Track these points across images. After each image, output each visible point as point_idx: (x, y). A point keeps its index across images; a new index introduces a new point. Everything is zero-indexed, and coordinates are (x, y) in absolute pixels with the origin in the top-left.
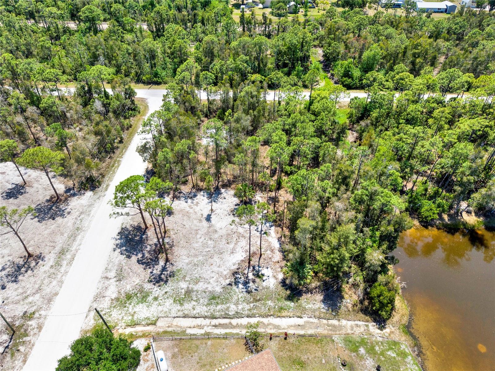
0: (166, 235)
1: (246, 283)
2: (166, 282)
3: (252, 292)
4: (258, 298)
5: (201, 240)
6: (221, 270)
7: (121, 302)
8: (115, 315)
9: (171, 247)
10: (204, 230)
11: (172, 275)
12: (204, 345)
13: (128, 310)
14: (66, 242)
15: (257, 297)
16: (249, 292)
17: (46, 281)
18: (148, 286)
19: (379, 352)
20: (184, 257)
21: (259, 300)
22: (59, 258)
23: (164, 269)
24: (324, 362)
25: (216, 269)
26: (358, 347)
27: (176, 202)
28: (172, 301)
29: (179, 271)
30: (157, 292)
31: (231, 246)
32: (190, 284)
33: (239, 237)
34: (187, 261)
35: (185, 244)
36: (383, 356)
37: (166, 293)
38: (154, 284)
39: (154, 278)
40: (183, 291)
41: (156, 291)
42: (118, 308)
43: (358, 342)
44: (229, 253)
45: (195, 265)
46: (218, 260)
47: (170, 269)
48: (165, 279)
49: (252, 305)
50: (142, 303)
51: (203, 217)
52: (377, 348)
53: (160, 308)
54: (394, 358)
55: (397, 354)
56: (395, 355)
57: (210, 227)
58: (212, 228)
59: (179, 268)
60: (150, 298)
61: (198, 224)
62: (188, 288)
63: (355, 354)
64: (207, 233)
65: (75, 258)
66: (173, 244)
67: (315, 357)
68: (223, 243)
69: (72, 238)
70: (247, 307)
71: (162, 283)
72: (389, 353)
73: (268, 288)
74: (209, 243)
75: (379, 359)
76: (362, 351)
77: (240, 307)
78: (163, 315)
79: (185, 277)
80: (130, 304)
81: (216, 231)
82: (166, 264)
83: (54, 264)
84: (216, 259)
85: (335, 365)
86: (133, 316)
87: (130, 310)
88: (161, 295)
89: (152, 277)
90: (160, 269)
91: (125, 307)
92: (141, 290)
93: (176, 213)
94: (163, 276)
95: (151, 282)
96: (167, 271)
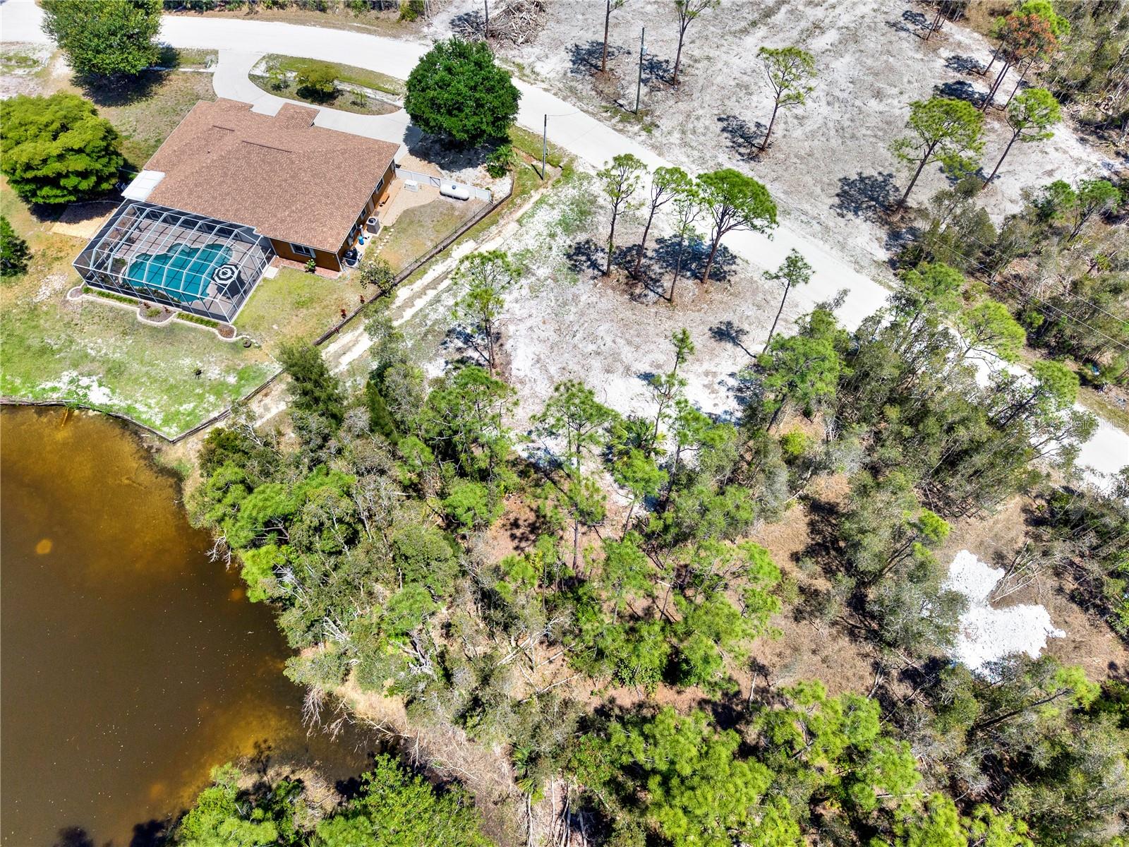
0: (662, 299)
1: (468, 339)
2: (569, 257)
3: (447, 336)
4: (430, 337)
5: (608, 340)
6: (523, 327)
7: (584, 204)
9: (632, 294)
10: (627, 354)
11: (575, 268)
12: (432, 237)
13: (564, 204)
15: (433, 336)
16: (450, 332)
17: (696, 153)
18: (581, 237)
19: (207, 395)
20: (594, 299)
21: (426, 335)
23: (594, 265)
24: (275, 327)
25: (529, 323)
26: (241, 379)
27: (744, 360)
28: (530, 248)
29: (575, 281)
30: (562, 242)
31: (553, 369)
32: (538, 280)
34: (583, 298)
35: (621, 316)
36: (198, 394)
37: (550, 248)
38: (578, 243)
39: (589, 248)
40: (534, 267)
41: (564, 241)
42: (577, 198)
43: (244, 386)
44: (542, 356)
45: (565, 304)
46: (543, 335)
47: (590, 272)
48: (575, 258)
49: (429, 323)
50: (560, 220)
52: (212, 398)
53: (533, 233)
54: (181, 404)
55: (178, 413)
56: (181, 409)
57: (628, 369)
58: (621, 369)
59: (579, 283)
60: (559, 230)
61: (650, 357)
62: (533, 275)
63: (240, 368)
64: (616, 356)
66: (635, 300)
67: (289, 323)
68: (570, 363)
70: (433, 316)
71: (572, 251)
72: (192, 405)
73: (430, 360)
74: (590, 345)
75: (202, 385)
76: (232, 380)
77: (441, 309)
79: (556, 280)
80: (572, 210)
81: (608, 371)
82: (600, 270)
84: (549, 332)
85: (258, 333)
86: (551, 205)
87: (562, 206)
88: (552, 242)
89: (593, 247)
90: (600, 261)
91: (572, 204)
92: (582, 229)
93: (713, 343)
94: (584, 258)
95: (587, 242)
96: (588, 267)
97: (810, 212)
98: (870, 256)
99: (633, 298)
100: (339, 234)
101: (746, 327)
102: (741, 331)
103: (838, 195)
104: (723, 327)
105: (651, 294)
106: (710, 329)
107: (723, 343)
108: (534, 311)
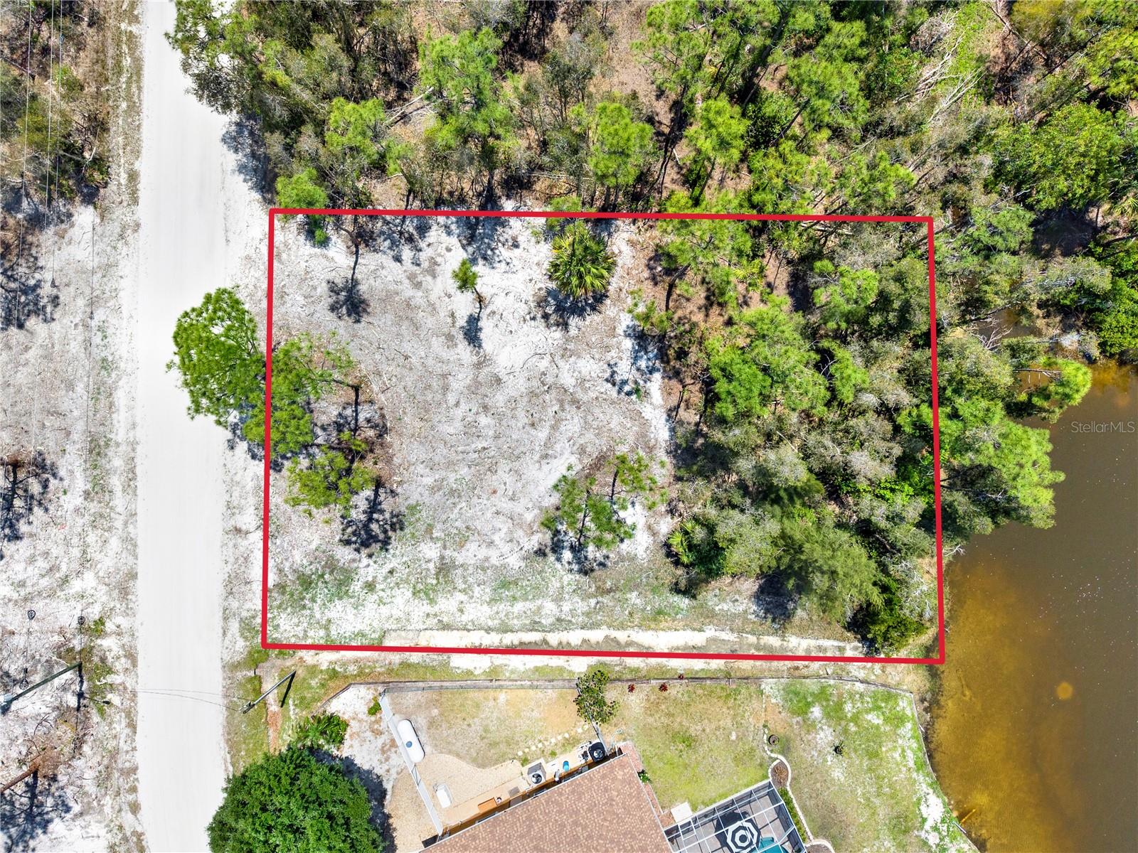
0: (362, 398)
1: (577, 549)
2: (385, 543)
3: (592, 570)
4: (609, 584)
5: (459, 413)
6: (518, 508)
7: (292, 595)
8: (288, 628)
9: (380, 436)
10: (460, 382)
11: (397, 523)
12: (491, 703)
13: (312, 616)
14: (91, 414)
15: (605, 583)
16: (585, 572)
17: (92, 538)
18: (345, 555)
19: (849, 715)
20: (420, 469)
21: (609, 591)
22: (95, 467)
23: (374, 506)
24: (733, 737)
25: (505, 505)
26: (809, 705)
27: (369, 260)
28: (409, 594)
29: (412, 508)
30: (370, 569)
31: (542, 434)
32: (445, 547)
33: (561, 402)
34: (428, 481)
35: (418, 424)
36: (856, 724)
37: (391, 572)
38: (357, 550)
39: (354, 533)
40: (431, 566)
41: (368, 567)
42: (289, 609)
43: (813, 694)
44: (536, 457)
45: (452, 492)
46: (509, 479)
47: (387, 504)
48: (381, 536)
49: (593, 602)
50: (340, 598)
51: (458, 325)
52: (848, 707)
53: (385, 610)
54: (878, 727)
55: (886, 720)
56: (881, 722)
57: (479, 365)
58: (486, 370)
59: (412, 502)
60: (356, 587)
61: (445, 354)
62: (442, 558)
63: (800, 719)
64: (475, 388)
65: (138, 470)
66: (384, 426)
67: (718, 728)
68: (520, 425)
69: (103, 402)
70: (582, 606)
71: (376, 547)
72: (869, 717)
73: (633, 559)
74: (482, 424)
75: (846, 731)
76: (816, 712)
77: (566, 607)
78: (394, 627)
79: (430, 529)
80: (313, 600)
81: (499, 381)
82: (377, 494)
83: (89, 486)
84: (503, 474)
85: (755, 744)
86: (327, 628)
87: (318, 615)
88: (380, 578)
89: (350, 530)
90: (363, 505)
91: (304, 607)
92: (332, 565)
93: (374, 305)
94: (374, 526)
95: (347, 543)
96: (382, 512)
97: (80, 338)
98: (99, 229)
99: (383, 431)
100: (604, 777)
101: (323, 289)
102: (334, 289)
103: (21, 326)
104: (344, 310)
105: (361, 417)
106: (358, 321)
107: (366, 296)
108: (489, 515)
